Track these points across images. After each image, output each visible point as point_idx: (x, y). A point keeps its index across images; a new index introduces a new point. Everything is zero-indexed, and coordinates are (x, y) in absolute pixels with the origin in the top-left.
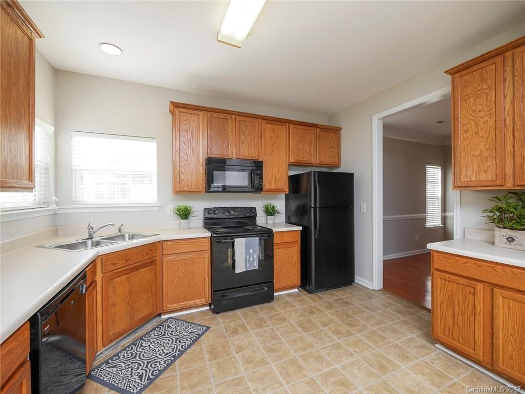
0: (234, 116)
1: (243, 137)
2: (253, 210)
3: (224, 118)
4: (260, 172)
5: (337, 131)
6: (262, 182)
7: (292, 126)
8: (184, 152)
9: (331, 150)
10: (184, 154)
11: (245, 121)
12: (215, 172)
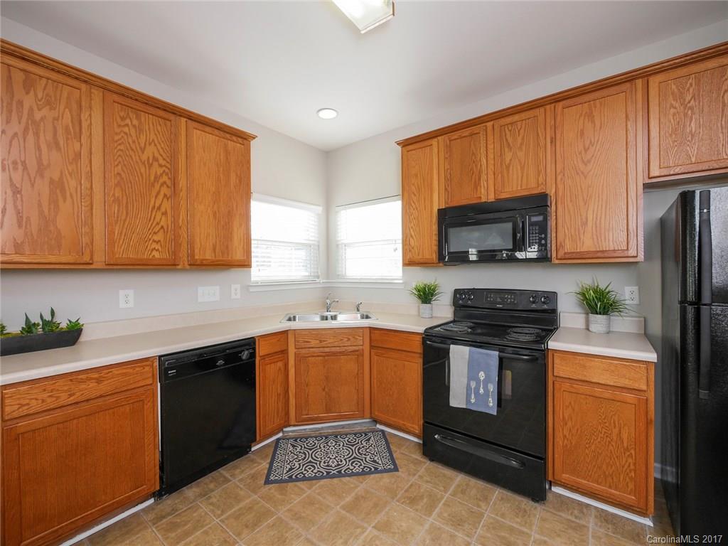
0: (489, 124)
1: (508, 156)
3: (471, 135)
4: (540, 218)
6: (545, 239)
8: (414, 206)
10: (414, 209)
11: (512, 124)
12: (450, 230)
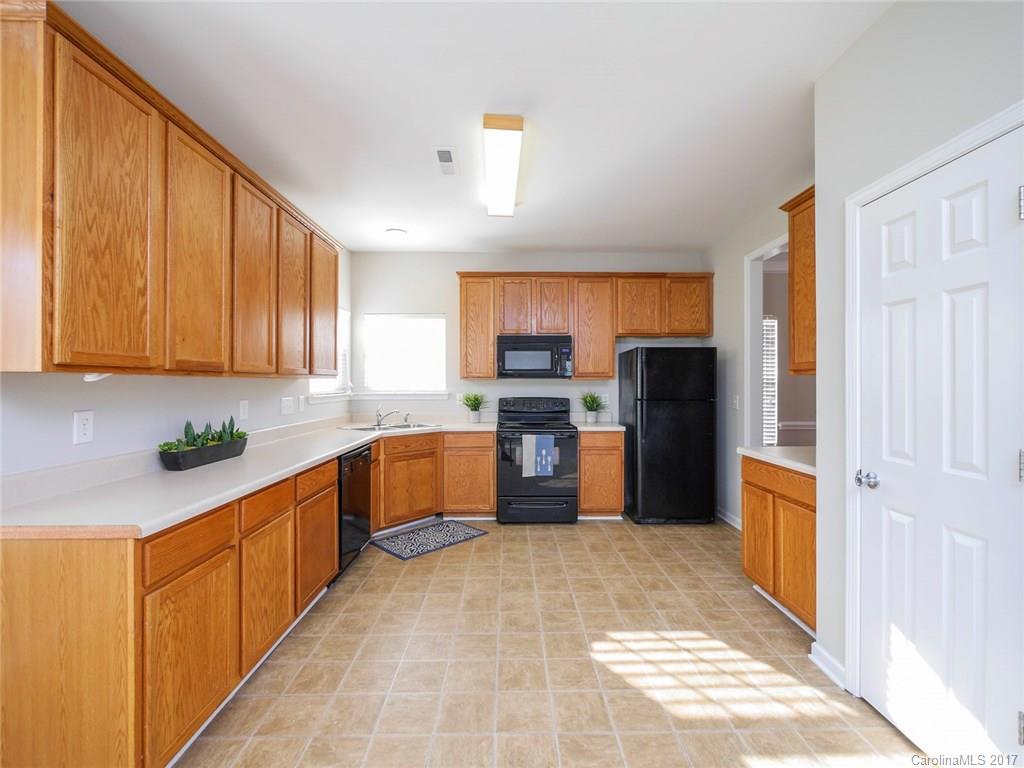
0: (534, 279)
1: (546, 305)
2: (565, 402)
3: (521, 283)
4: (567, 350)
5: (705, 279)
7: (620, 281)
8: (472, 329)
9: (693, 309)
11: (548, 283)
12: (507, 353)
